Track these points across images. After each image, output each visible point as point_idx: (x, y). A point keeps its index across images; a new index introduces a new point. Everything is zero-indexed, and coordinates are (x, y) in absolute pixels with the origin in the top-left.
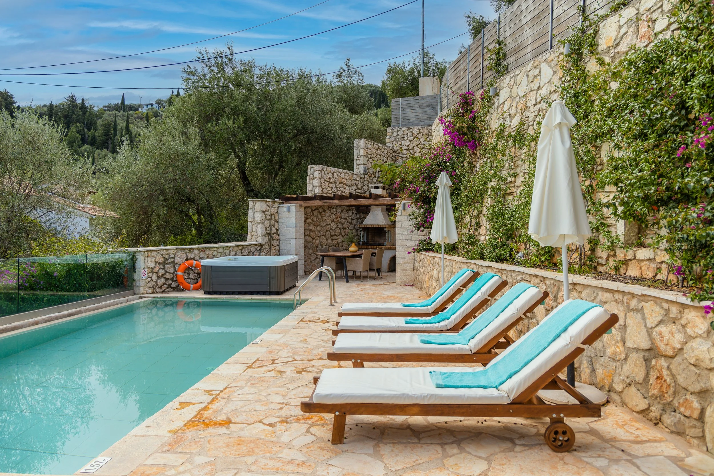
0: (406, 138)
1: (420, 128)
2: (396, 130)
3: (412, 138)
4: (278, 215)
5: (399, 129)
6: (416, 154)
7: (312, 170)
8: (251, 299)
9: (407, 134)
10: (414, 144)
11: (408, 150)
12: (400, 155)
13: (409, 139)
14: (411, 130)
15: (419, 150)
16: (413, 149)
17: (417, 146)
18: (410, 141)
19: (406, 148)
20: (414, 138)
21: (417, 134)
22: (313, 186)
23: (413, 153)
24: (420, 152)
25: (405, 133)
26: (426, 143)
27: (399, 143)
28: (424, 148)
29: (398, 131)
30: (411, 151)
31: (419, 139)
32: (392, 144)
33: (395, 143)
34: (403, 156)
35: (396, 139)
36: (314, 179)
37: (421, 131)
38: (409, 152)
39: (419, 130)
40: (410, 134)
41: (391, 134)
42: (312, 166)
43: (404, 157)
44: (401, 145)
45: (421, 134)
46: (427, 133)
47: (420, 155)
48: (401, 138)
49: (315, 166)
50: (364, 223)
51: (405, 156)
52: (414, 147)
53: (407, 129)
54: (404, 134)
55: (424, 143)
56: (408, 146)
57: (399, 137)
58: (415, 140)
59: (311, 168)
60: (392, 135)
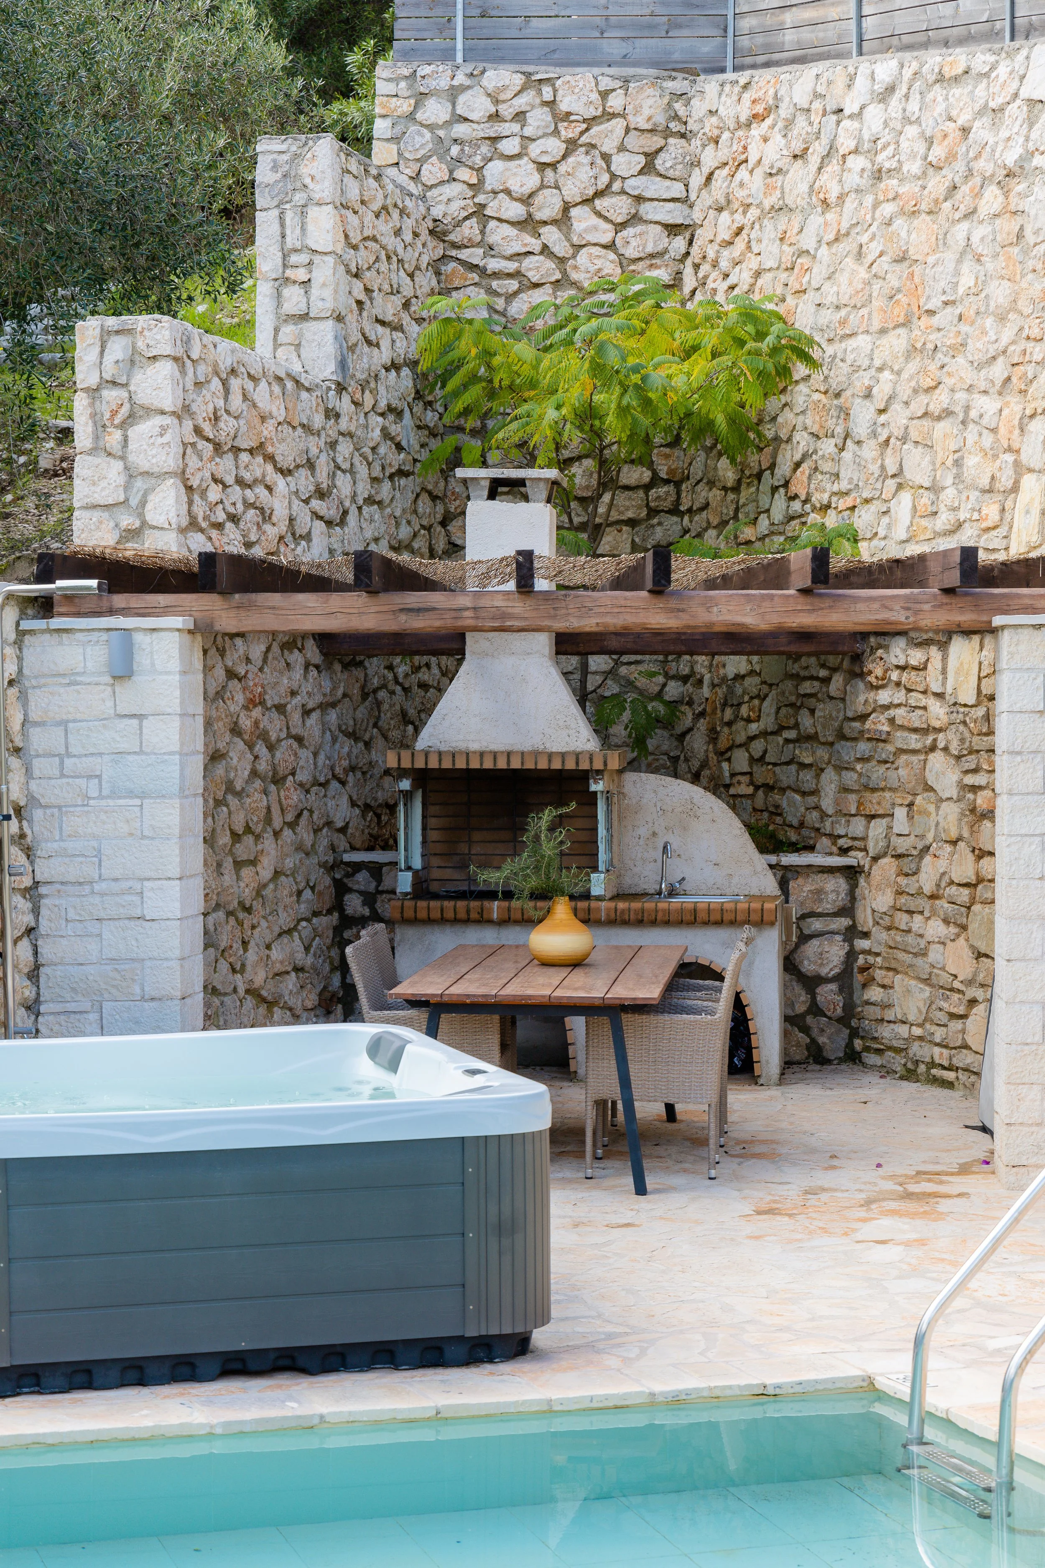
0: (510, 146)
1: (606, 83)
2: (444, 83)
3: (553, 147)
4: (23, 697)
5: (461, 79)
6: (582, 258)
7: (117, 349)
8: (439, 1418)
9: (520, 116)
10: (572, 190)
11: (529, 224)
12: (474, 255)
13: (534, 150)
14: (547, 93)
15: (606, 234)
16: (563, 220)
17: (587, 201)
18: (542, 167)
19: (516, 211)
20: (572, 145)
21: (591, 122)
22: (131, 474)
23: (561, 248)
24: (610, 246)
25: (507, 111)
26: (652, 186)
27: (463, 174)
28: (634, 219)
29: (454, 93)
30: (551, 235)
31: (606, 158)
32: (416, 178)
33: (434, 171)
34: (493, 265)
35: (440, 147)
36: (132, 419)
37: (615, 102)
38: (535, 244)
39: (604, 95)
40: (539, 119)
41: (406, 106)
42: (112, 322)
43: (496, 275)
44: (476, 187)
45: (618, 125)
46: (660, 119)
47: (608, 264)
48: (475, 143)
49: (142, 321)
50: (426, 739)
51: (511, 266)
52: (567, 208)
53: (518, 80)
54: (495, 117)
55: (636, 185)
56: (527, 200)
57: (461, 130)
58: (580, 157)
59: (105, 336)
60: (411, 117)
